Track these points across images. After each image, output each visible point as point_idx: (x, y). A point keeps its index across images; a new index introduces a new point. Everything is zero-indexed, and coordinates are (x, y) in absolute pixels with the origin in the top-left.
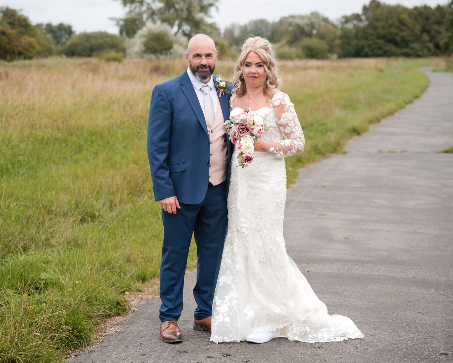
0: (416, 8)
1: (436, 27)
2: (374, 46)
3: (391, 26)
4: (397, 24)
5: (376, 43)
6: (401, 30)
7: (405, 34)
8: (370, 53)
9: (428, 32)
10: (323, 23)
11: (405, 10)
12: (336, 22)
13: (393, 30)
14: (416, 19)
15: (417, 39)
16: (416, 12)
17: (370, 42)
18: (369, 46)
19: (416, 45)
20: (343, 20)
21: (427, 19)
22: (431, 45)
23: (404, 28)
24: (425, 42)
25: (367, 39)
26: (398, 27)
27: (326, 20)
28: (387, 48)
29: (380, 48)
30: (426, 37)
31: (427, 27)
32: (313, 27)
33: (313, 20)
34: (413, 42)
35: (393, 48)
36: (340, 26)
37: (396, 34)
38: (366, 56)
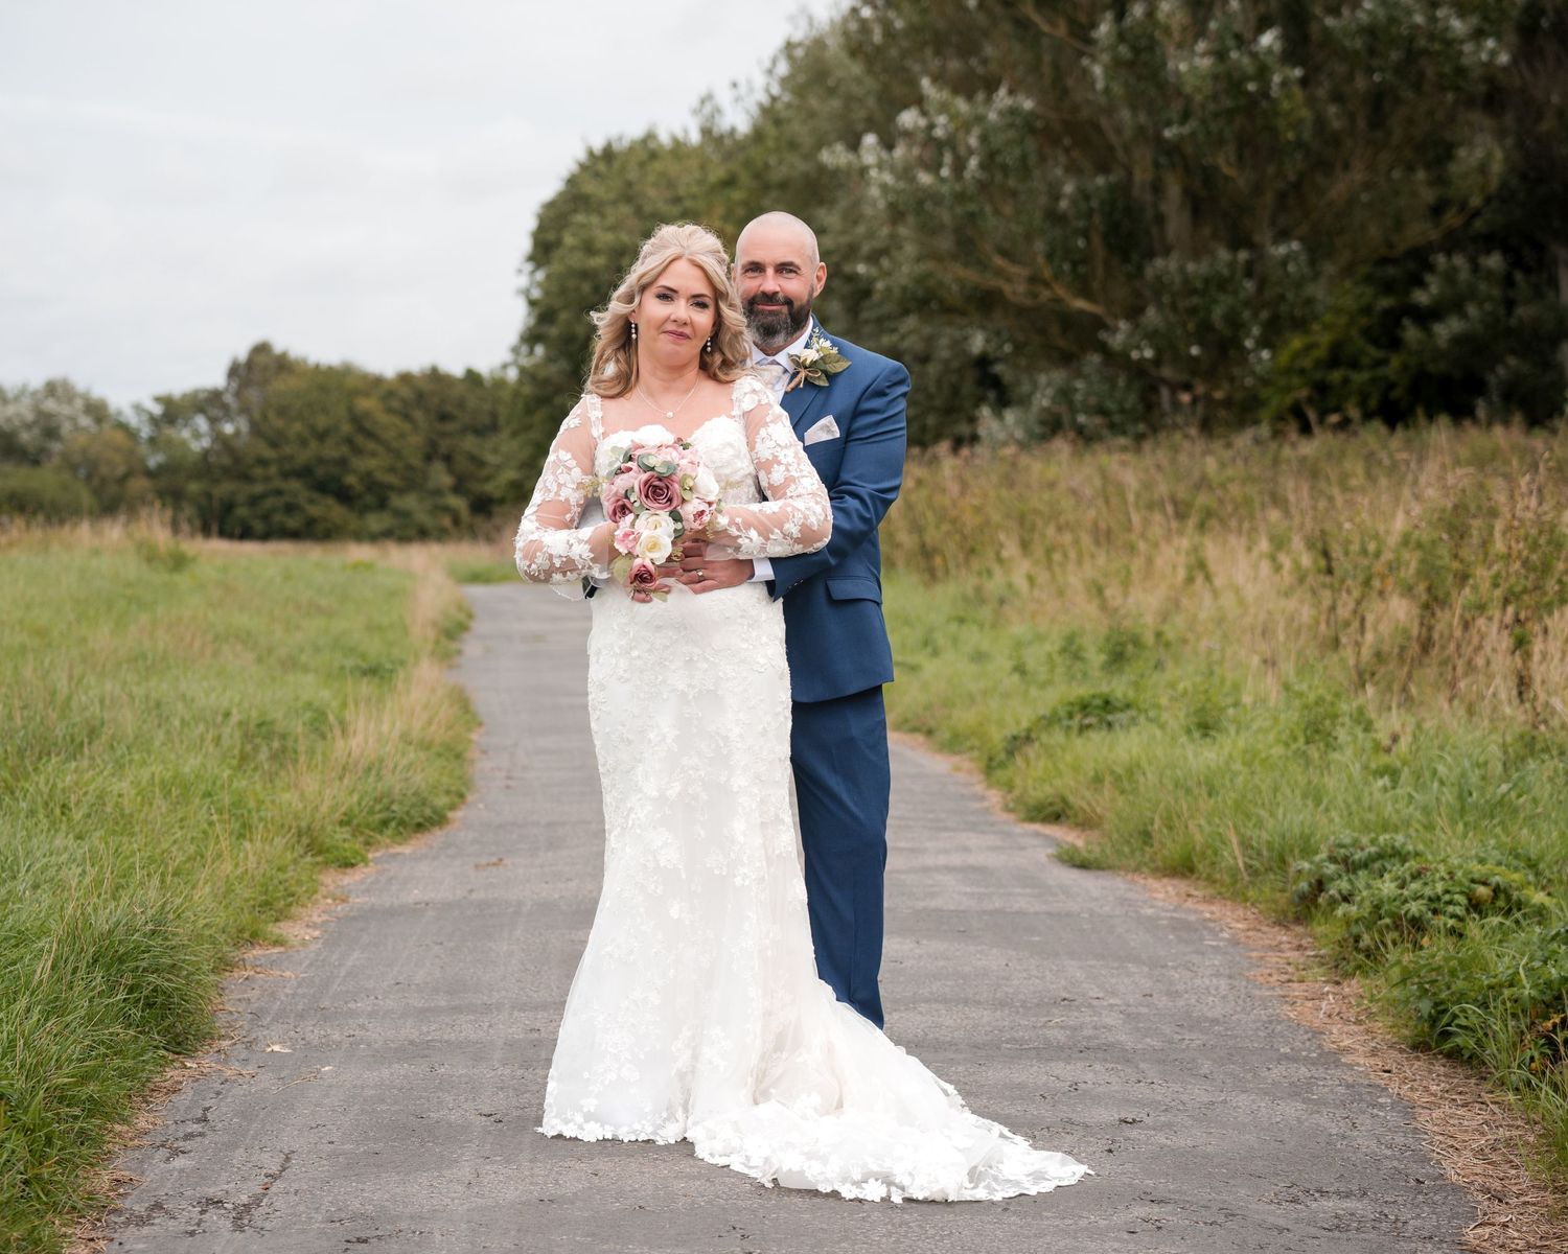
0: (405, 378)
1: (470, 443)
2: (269, 502)
3: (322, 436)
4: (346, 428)
5: (279, 493)
6: (358, 451)
7: (372, 463)
8: (259, 526)
9: (448, 459)
10: (85, 421)
11: (374, 384)
12: (132, 419)
13: (331, 451)
14: (407, 417)
15: (413, 482)
16: (405, 392)
17: (258, 488)
18: (254, 501)
19: (409, 502)
20: (157, 410)
21: (444, 417)
22: (458, 503)
23: (371, 445)
24: (438, 492)
25: (246, 477)
26: (349, 441)
27: (97, 411)
28: (314, 511)
29: (290, 509)
30: (441, 476)
31: (444, 445)
32: (51, 433)
33: (50, 405)
34: (402, 491)
35: (336, 512)
36: (146, 432)
37: (343, 463)
38: (245, 534)
